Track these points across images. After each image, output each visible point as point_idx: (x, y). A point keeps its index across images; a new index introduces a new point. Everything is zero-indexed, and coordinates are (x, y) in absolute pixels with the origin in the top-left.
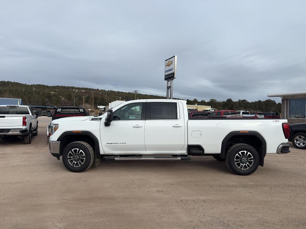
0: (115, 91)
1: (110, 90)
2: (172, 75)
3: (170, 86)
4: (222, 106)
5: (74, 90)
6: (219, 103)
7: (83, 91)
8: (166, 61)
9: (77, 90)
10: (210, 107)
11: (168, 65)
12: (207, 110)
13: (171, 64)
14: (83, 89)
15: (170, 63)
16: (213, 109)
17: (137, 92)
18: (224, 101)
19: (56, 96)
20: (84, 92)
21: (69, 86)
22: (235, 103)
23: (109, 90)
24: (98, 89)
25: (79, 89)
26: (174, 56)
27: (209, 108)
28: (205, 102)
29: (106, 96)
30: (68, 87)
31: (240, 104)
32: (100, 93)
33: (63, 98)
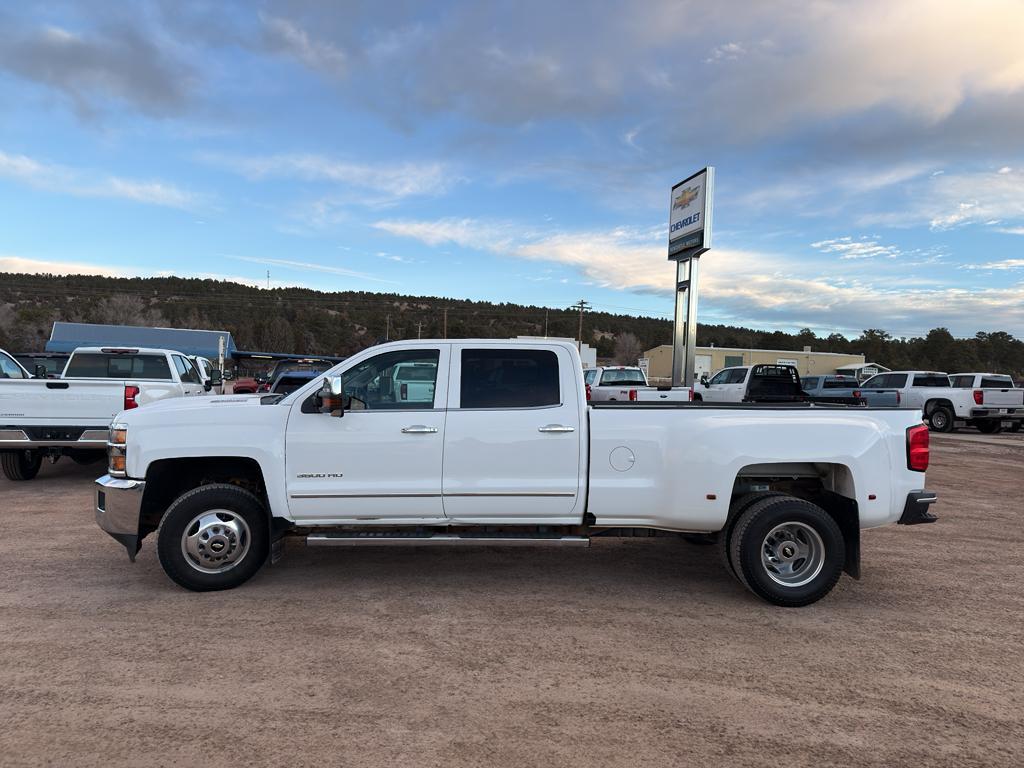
0: (522, 307)
1: (505, 304)
2: (696, 241)
3: (687, 278)
4: (909, 355)
5: (396, 304)
6: (900, 346)
7: (424, 307)
8: (674, 188)
9: (406, 304)
10: (863, 357)
11: (681, 204)
12: (851, 372)
13: (691, 200)
14: (423, 299)
15: (688, 196)
16: (872, 366)
17: (584, 305)
18: (920, 339)
19: (342, 323)
20: (426, 312)
21: (383, 292)
22: (962, 344)
23: (502, 304)
24: (468, 300)
25: (411, 299)
26: (705, 170)
27: (857, 363)
28: (844, 340)
29: (492, 321)
30: (379, 294)
31: (985, 347)
32: (476, 313)
33: (363, 329)
